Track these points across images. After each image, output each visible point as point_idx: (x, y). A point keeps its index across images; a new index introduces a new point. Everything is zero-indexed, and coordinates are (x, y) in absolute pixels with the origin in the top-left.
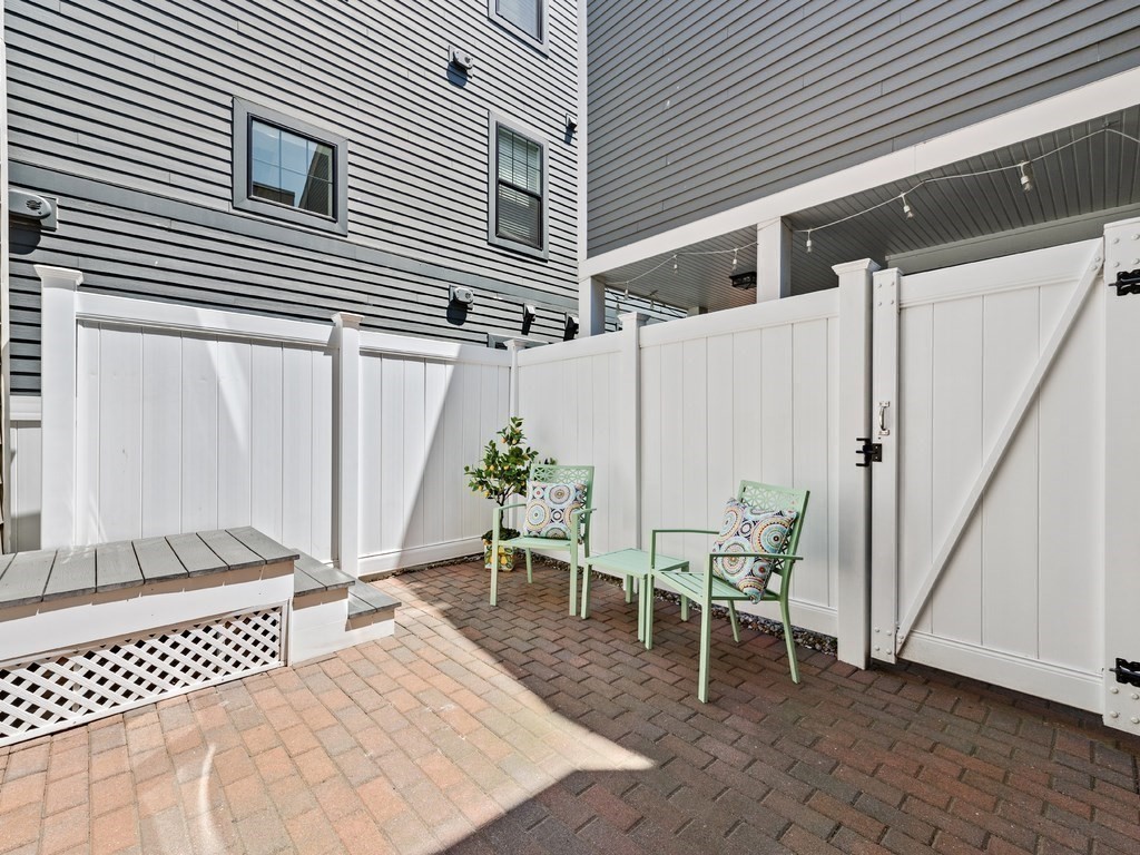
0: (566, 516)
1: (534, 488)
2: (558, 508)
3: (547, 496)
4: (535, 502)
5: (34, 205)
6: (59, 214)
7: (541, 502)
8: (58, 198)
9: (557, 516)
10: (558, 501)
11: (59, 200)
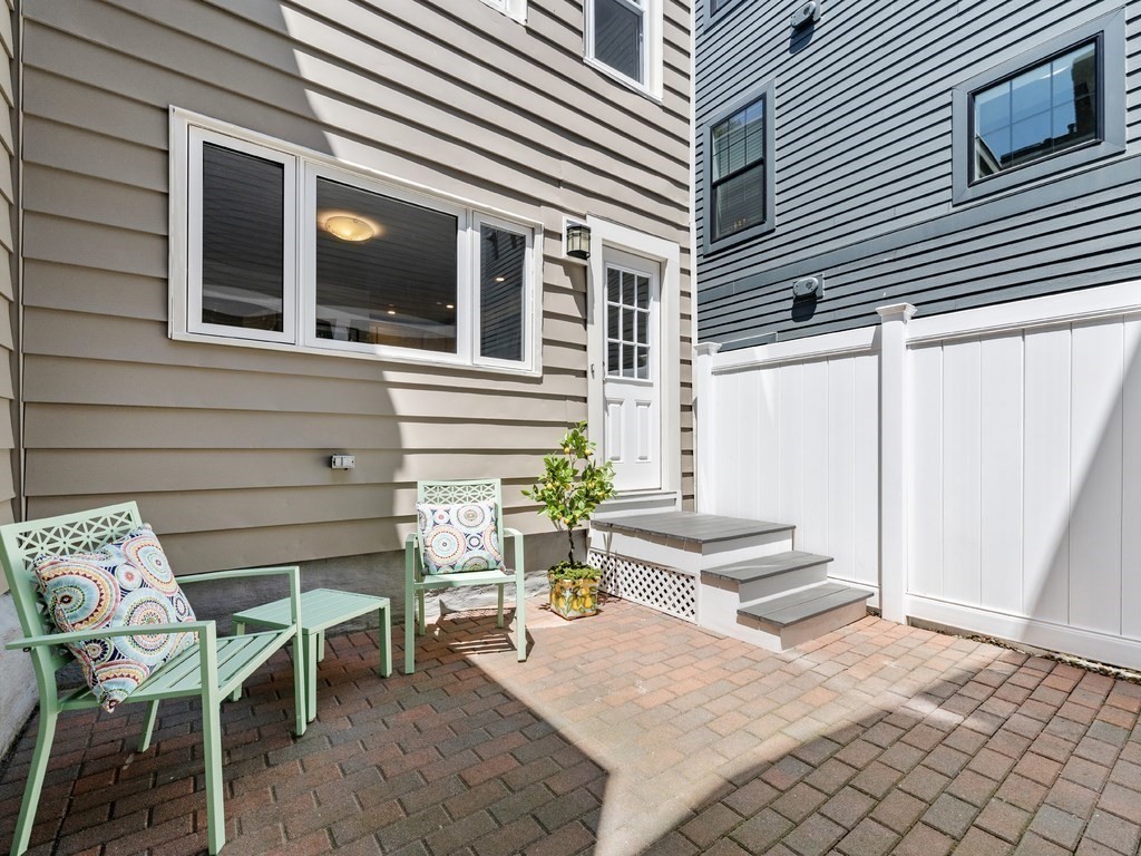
0: (486, 541)
1: (434, 512)
2: (473, 532)
3: (454, 520)
4: (437, 529)
5: (809, 284)
6: (825, 284)
7: (447, 528)
8: (823, 273)
9: (474, 542)
10: (471, 524)
11: (824, 274)
